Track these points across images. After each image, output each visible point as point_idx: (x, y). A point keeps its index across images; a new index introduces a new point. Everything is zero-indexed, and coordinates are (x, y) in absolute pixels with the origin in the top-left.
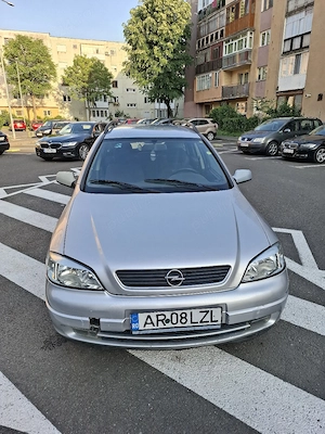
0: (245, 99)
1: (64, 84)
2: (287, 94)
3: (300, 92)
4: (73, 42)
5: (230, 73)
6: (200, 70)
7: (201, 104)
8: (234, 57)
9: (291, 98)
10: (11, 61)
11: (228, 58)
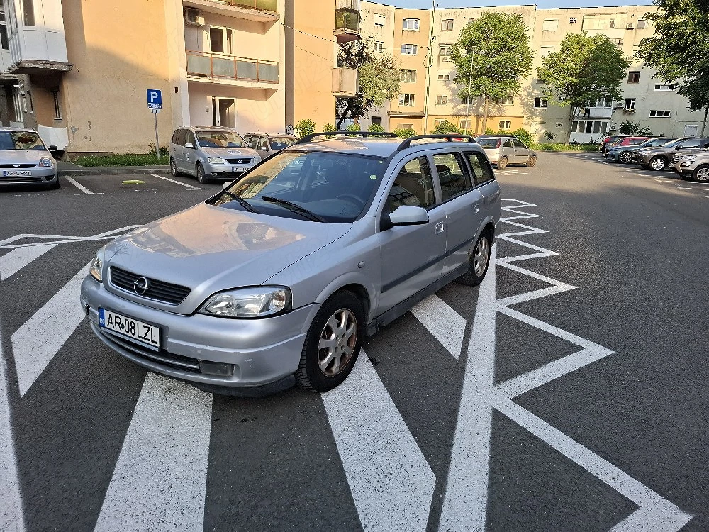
1: (540, 81)
4: (571, 13)
10: (469, 52)
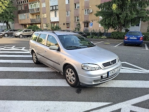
0: (40, 23)
2: (54, 23)
3: (58, 22)
5: (33, 14)
6: (20, 12)
7: (22, 24)
8: (33, 9)
9: (55, 24)
11: (31, 10)
